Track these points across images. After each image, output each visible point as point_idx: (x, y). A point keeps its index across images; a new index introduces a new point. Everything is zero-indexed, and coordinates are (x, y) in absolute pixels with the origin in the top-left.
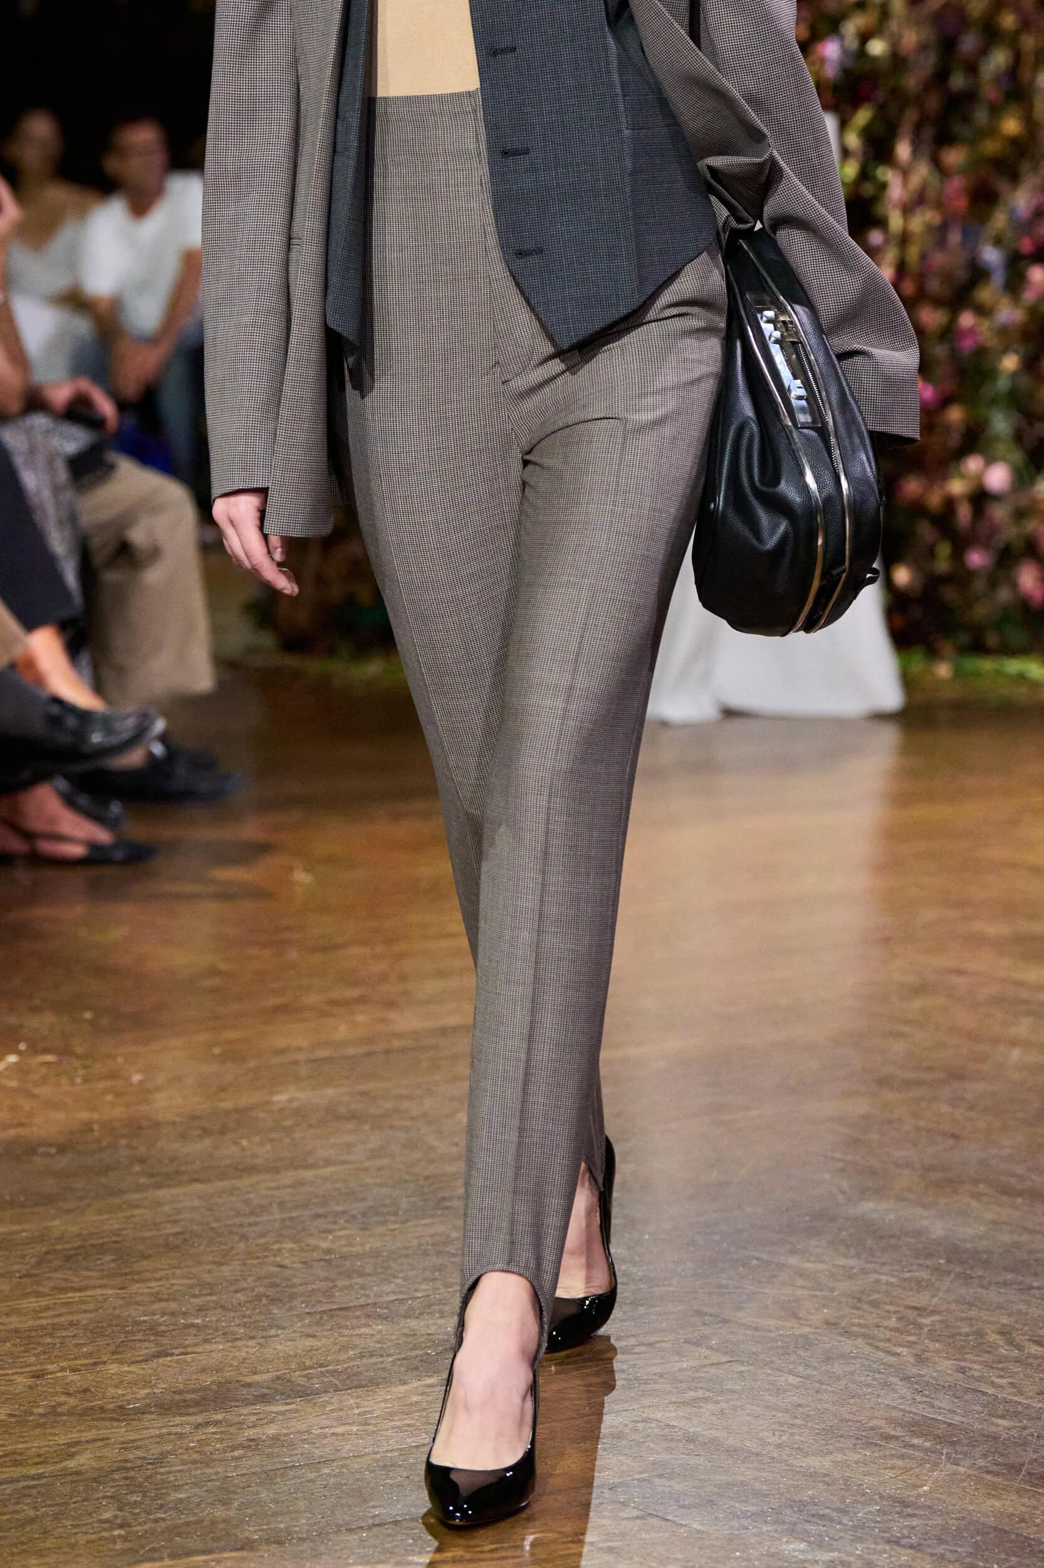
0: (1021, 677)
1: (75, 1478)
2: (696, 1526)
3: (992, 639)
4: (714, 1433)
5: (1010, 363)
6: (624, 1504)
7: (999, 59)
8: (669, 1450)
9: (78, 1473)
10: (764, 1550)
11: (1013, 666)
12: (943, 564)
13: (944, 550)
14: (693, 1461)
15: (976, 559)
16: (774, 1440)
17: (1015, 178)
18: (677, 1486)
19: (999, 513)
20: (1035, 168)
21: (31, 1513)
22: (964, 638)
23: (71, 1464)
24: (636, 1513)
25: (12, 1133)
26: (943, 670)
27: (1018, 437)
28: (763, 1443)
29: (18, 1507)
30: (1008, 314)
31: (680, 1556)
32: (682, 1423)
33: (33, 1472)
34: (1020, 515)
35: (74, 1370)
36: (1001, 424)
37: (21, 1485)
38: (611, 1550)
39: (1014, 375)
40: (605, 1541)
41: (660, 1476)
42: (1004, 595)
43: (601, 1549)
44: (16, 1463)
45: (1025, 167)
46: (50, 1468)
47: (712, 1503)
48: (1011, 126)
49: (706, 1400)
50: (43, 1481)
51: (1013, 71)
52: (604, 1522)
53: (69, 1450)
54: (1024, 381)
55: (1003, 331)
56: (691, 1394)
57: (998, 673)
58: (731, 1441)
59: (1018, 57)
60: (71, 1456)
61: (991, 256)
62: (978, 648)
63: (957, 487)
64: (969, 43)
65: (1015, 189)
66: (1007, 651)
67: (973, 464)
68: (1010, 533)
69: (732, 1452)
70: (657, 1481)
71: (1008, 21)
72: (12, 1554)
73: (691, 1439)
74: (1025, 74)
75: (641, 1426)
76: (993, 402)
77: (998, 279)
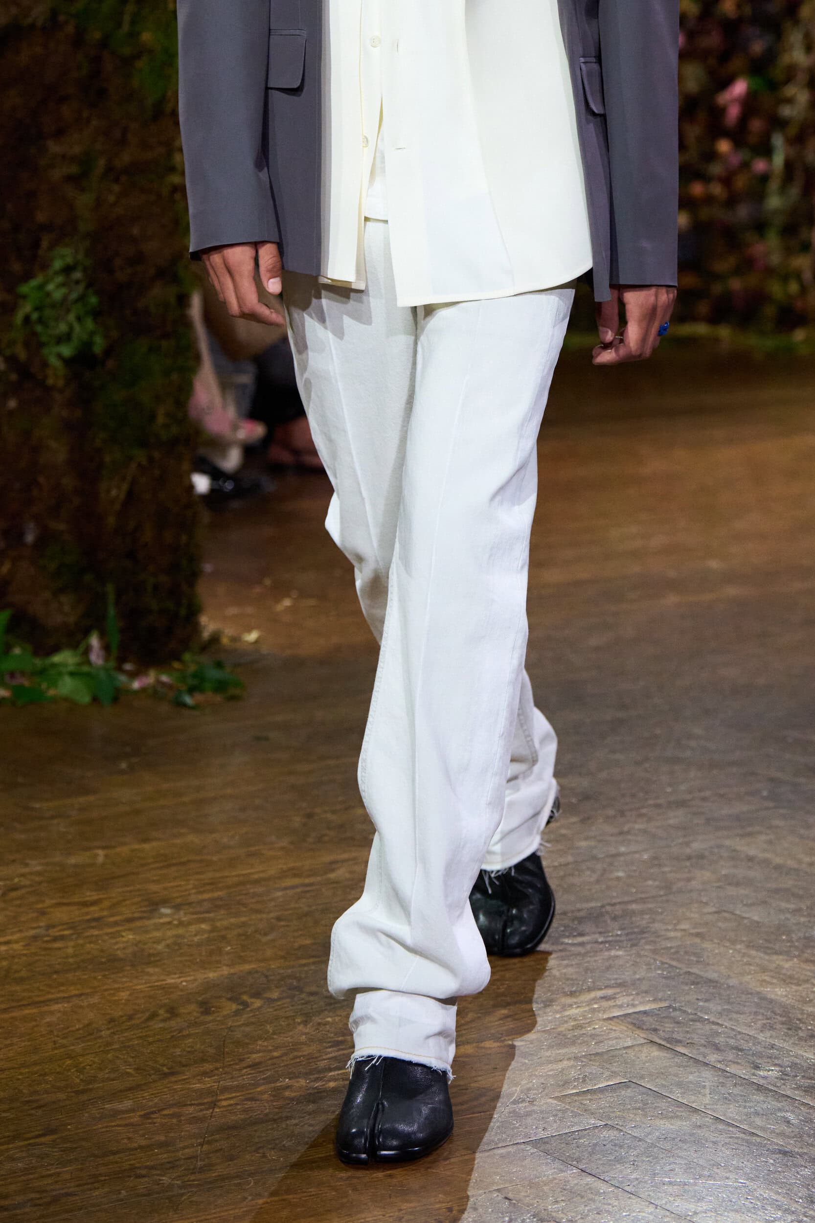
1: (335, 885)
2: (756, 918)
4: (767, 855)
6: (706, 904)
8: (735, 867)
9: (337, 883)
10: (801, 935)
14: (752, 874)
16: (807, 859)
18: (742, 891)
21: (306, 909)
23: (332, 876)
24: (714, 909)
25: (288, 652)
28: (800, 862)
29: (297, 906)
31: (745, 939)
32: (745, 848)
33: (307, 881)
35: (334, 812)
37: (299, 890)
38: (698, 935)
40: (694, 928)
41: (730, 884)
43: (692, 934)
44: (295, 876)
46: (319, 879)
47: (765, 902)
49: (760, 833)
50: (314, 888)
52: (692, 915)
53: (332, 866)
56: (749, 829)
58: (778, 860)
60: (333, 870)
69: (778, 868)
70: (728, 887)
72: (294, 937)
73: (751, 859)
75: (716, 850)
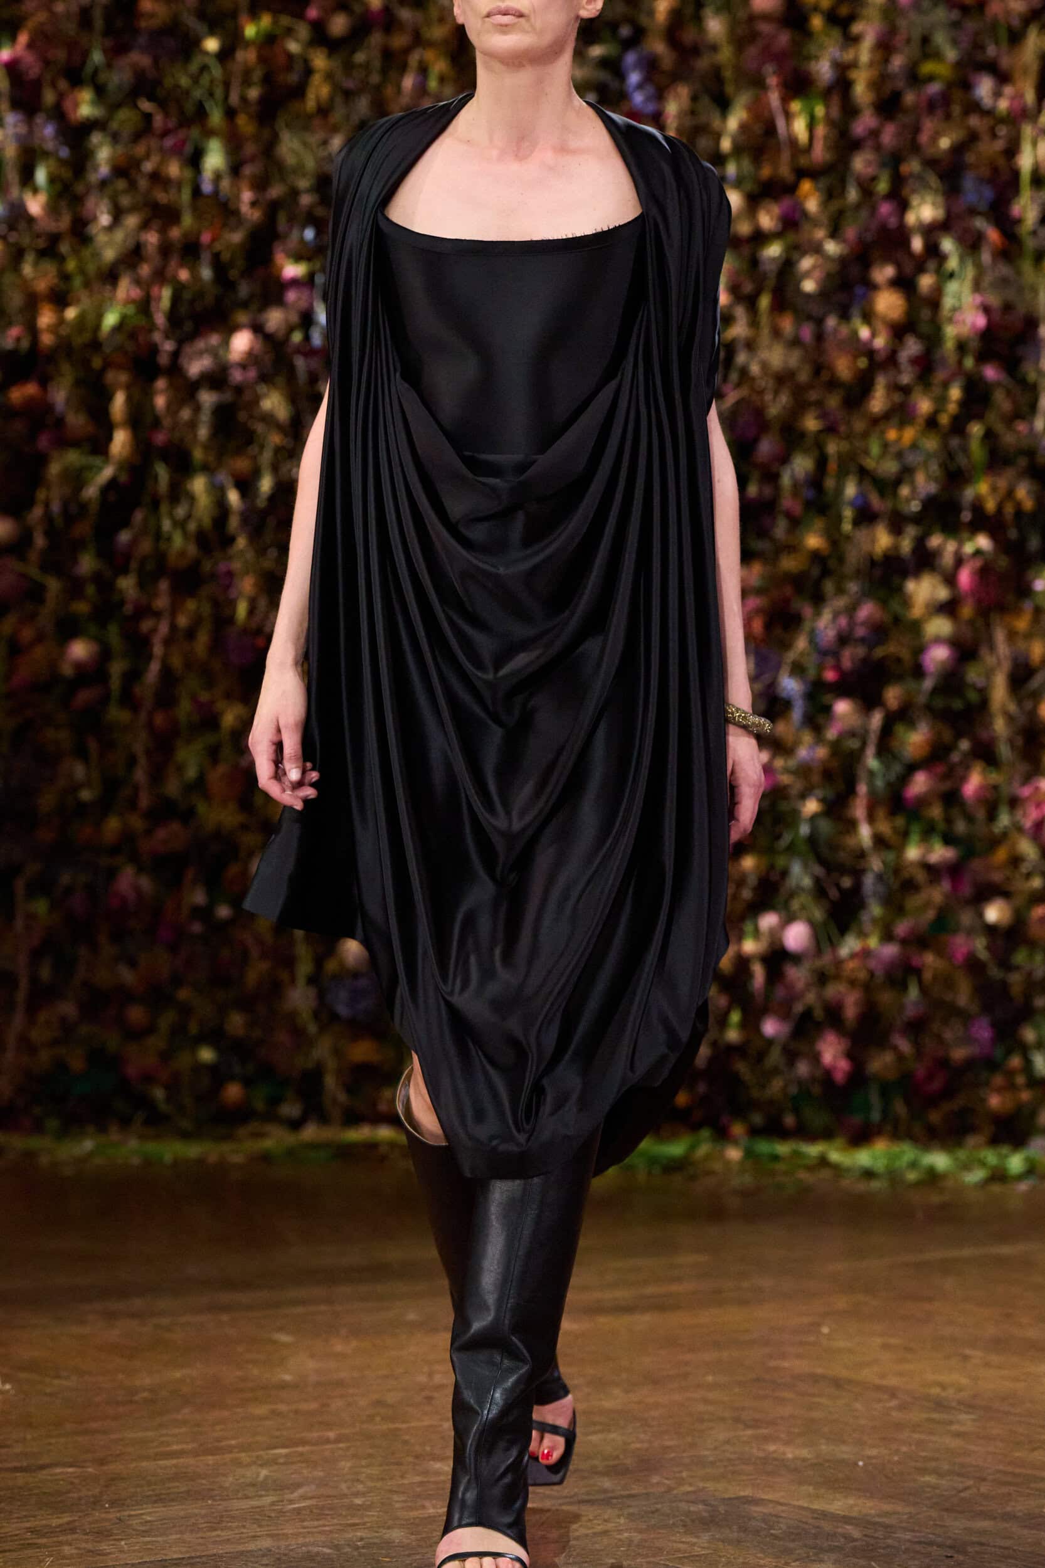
0: (823, 1162)
3: (789, 1120)
5: (811, 806)
7: (801, 465)
11: (813, 1150)
12: (733, 1035)
13: (735, 1017)
15: (770, 1027)
17: (818, 600)
19: (797, 975)
20: (840, 591)
22: (757, 1119)
26: (734, 1154)
27: (819, 891)
30: (809, 751)
34: (822, 978)
36: (800, 875)
39: (813, 818)
42: (803, 1068)
45: (829, 586)
48: (814, 541)
51: (816, 481)
54: (826, 827)
55: (803, 771)
57: (796, 1154)
59: (822, 463)
61: (790, 685)
62: (774, 1129)
63: (749, 946)
64: (766, 447)
65: (818, 614)
66: (804, 1133)
67: (768, 921)
68: (811, 997)
71: (811, 424)
74: (830, 483)
76: (791, 849)
77: (797, 713)
